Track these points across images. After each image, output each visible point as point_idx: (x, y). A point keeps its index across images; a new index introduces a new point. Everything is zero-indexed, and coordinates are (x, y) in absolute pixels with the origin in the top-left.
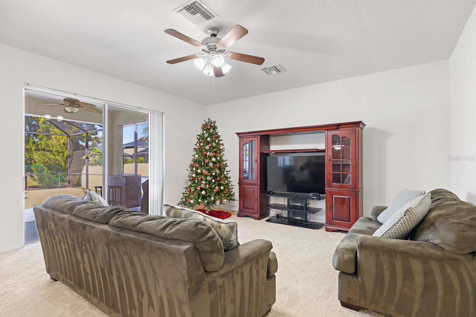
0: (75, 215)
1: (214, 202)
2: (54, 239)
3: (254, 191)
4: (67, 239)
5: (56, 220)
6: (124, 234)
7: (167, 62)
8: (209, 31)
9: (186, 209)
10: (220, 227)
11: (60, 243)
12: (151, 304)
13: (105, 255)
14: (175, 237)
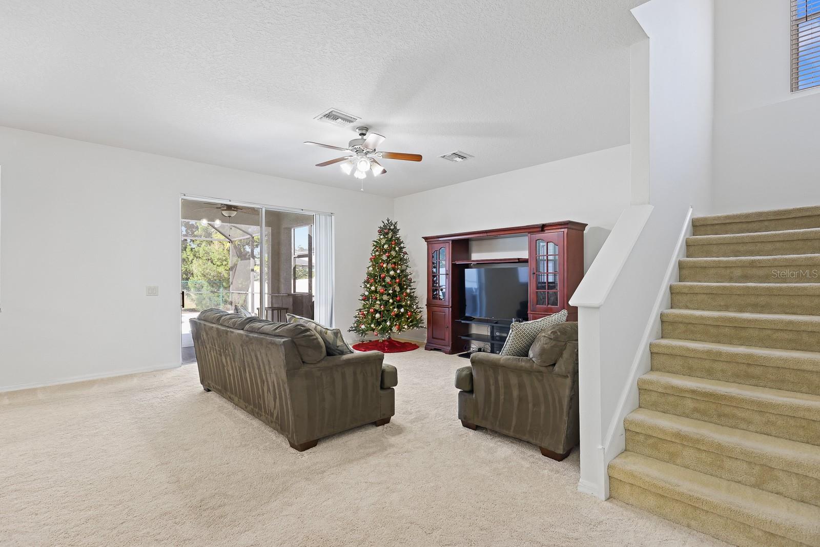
0: (221, 325)
1: (391, 328)
2: (206, 348)
3: (445, 315)
4: (215, 346)
5: (207, 329)
6: (251, 335)
7: (316, 165)
8: (357, 130)
9: (303, 318)
10: (326, 333)
11: (210, 351)
12: (269, 390)
13: (241, 356)
14: (281, 335)
